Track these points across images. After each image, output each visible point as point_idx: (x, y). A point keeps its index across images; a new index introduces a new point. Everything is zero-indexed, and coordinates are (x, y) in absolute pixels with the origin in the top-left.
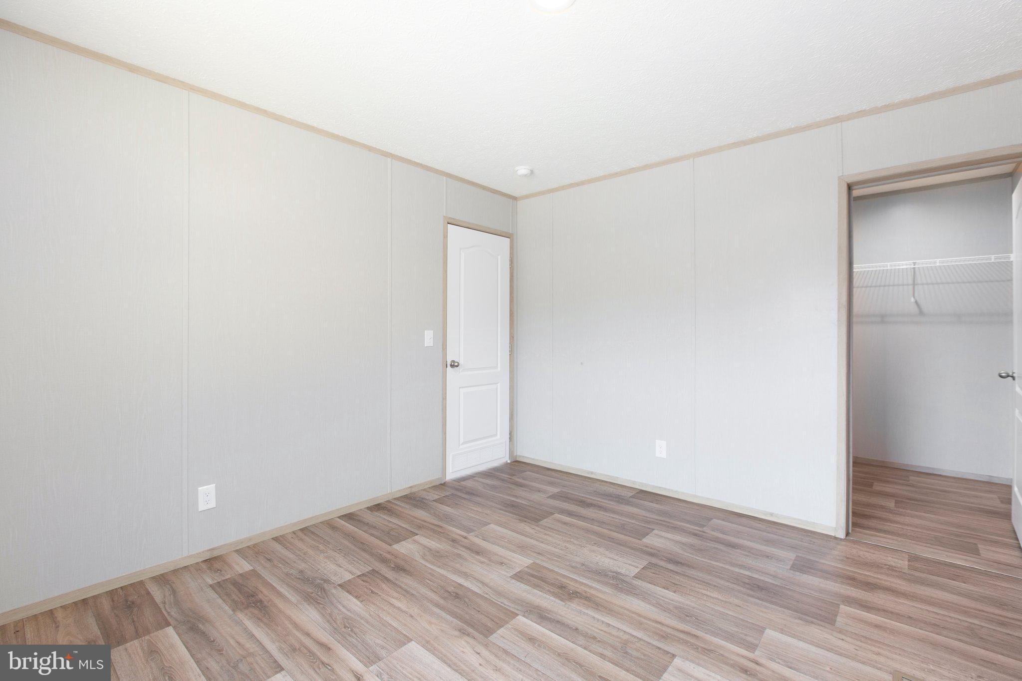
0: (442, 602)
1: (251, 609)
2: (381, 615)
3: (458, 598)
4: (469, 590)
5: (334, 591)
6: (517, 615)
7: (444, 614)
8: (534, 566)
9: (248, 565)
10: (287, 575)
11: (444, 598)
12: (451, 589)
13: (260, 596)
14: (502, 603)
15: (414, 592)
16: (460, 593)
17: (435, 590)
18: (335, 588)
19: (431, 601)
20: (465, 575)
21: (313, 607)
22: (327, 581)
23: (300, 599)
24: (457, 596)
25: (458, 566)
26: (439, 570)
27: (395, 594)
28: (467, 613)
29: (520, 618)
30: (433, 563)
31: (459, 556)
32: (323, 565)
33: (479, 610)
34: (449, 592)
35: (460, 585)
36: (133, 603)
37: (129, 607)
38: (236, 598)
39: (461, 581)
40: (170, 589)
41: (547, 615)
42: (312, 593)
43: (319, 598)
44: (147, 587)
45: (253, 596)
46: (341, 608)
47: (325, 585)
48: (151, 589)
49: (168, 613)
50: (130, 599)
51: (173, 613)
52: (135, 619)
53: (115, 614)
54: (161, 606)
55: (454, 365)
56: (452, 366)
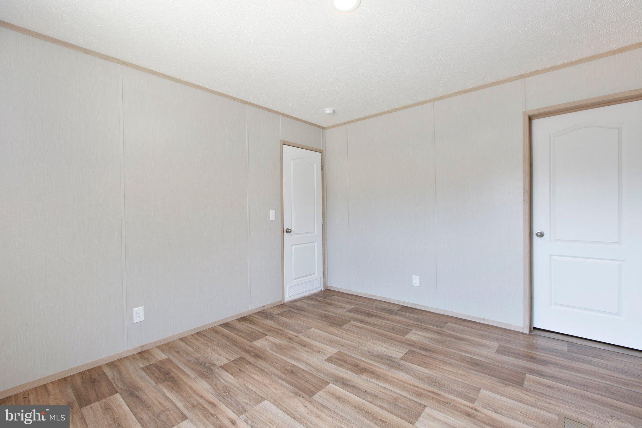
0: (283, 376)
1: (167, 382)
2: (246, 385)
3: (293, 373)
4: (299, 368)
5: (217, 370)
6: (329, 383)
7: (284, 383)
8: (339, 353)
9: (165, 356)
10: (189, 361)
11: (285, 374)
12: (289, 368)
13: (172, 374)
14: (320, 376)
15: (266, 370)
16: (294, 370)
17: (279, 369)
18: (218, 368)
19: (277, 376)
20: (297, 359)
21: (205, 381)
22: (213, 364)
23: (197, 375)
24: (292, 372)
25: (292, 354)
26: (281, 357)
27: (255, 372)
28: (298, 383)
29: (331, 385)
30: (277, 352)
31: (293, 348)
32: (210, 355)
33: (305, 380)
34: (287, 370)
35: (294, 365)
36: (95, 379)
37: (93, 382)
38: (158, 376)
39: (294, 363)
40: (117, 370)
41: (347, 383)
42: (204, 372)
43: (208, 375)
44: (103, 370)
45: (168, 374)
46: (222, 380)
47: (212, 367)
48: (105, 371)
49: (117, 385)
50: (93, 377)
51: (119, 385)
52: (97, 389)
53: (84, 386)
54: (112, 381)
55: (288, 231)
56: (287, 232)
